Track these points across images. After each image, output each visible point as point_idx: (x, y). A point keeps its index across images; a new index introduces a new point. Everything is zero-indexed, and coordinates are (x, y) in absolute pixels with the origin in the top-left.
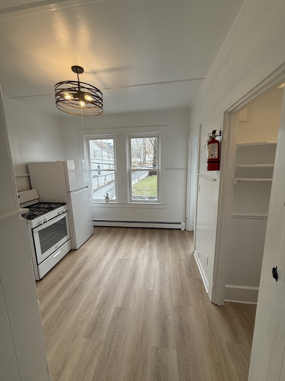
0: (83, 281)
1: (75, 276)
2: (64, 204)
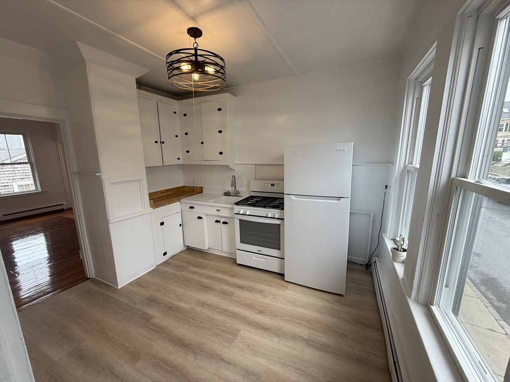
0: (217, 291)
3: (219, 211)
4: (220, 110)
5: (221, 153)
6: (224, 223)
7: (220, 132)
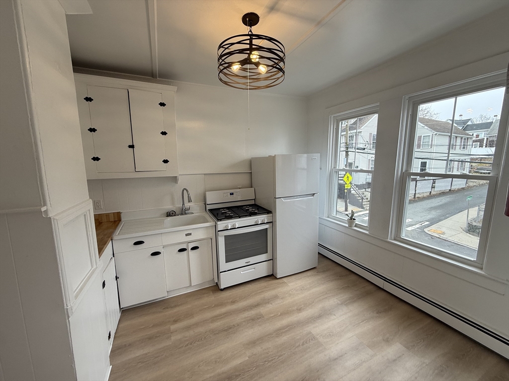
0: (244, 323)
1: (245, 310)
2: (268, 212)
3: (190, 234)
4: (162, 104)
5: (166, 161)
6: (194, 248)
7: (164, 133)
